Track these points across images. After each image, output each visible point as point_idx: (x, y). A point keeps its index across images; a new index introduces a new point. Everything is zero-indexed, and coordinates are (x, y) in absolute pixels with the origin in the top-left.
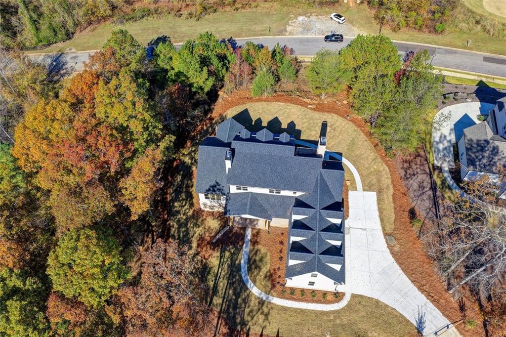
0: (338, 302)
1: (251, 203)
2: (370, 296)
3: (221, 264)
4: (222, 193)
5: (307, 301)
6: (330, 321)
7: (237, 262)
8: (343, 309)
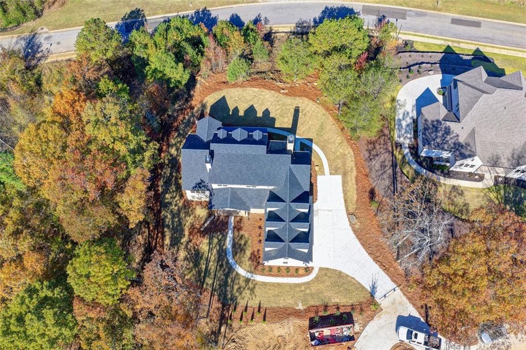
0: (308, 275)
1: (231, 198)
2: (334, 268)
3: (210, 250)
4: (207, 189)
5: (283, 276)
6: (301, 291)
7: (224, 247)
8: (312, 280)
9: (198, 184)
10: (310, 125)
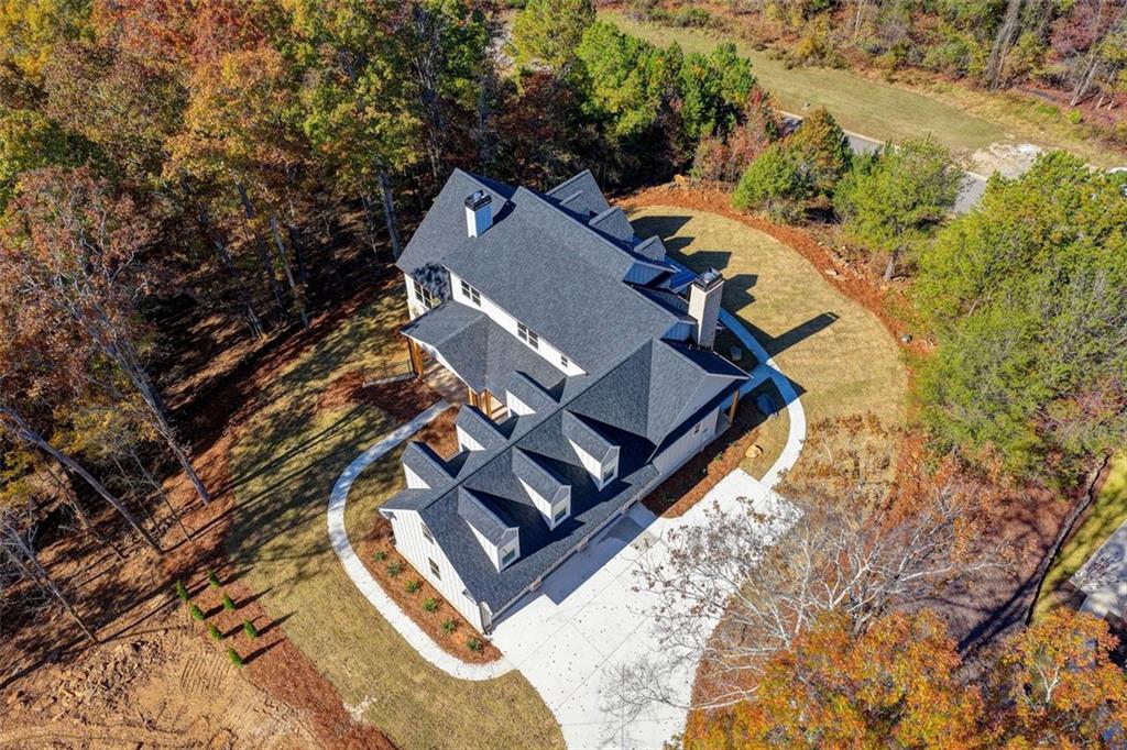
0: (467, 659)
1: (463, 333)
2: (552, 707)
3: (333, 430)
4: (439, 291)
5: (407, 609)
6: (407, 681)
7: (362, 447)
8: (464, 682)
9: (431, 268)
10: (832, 363)
